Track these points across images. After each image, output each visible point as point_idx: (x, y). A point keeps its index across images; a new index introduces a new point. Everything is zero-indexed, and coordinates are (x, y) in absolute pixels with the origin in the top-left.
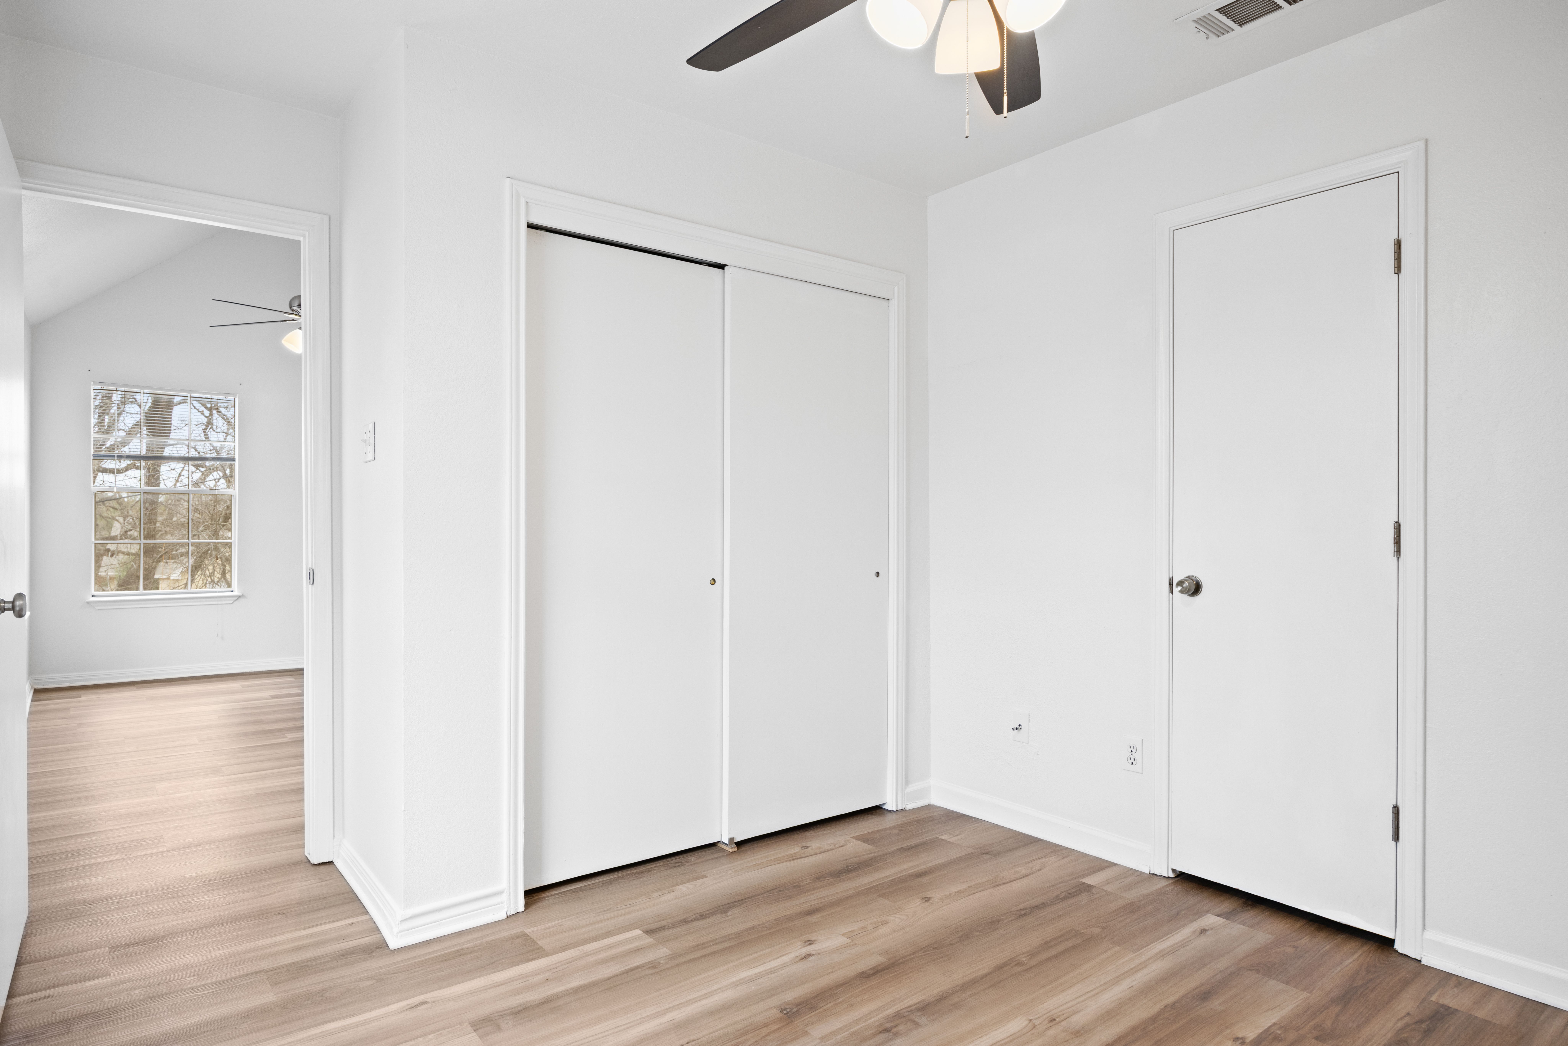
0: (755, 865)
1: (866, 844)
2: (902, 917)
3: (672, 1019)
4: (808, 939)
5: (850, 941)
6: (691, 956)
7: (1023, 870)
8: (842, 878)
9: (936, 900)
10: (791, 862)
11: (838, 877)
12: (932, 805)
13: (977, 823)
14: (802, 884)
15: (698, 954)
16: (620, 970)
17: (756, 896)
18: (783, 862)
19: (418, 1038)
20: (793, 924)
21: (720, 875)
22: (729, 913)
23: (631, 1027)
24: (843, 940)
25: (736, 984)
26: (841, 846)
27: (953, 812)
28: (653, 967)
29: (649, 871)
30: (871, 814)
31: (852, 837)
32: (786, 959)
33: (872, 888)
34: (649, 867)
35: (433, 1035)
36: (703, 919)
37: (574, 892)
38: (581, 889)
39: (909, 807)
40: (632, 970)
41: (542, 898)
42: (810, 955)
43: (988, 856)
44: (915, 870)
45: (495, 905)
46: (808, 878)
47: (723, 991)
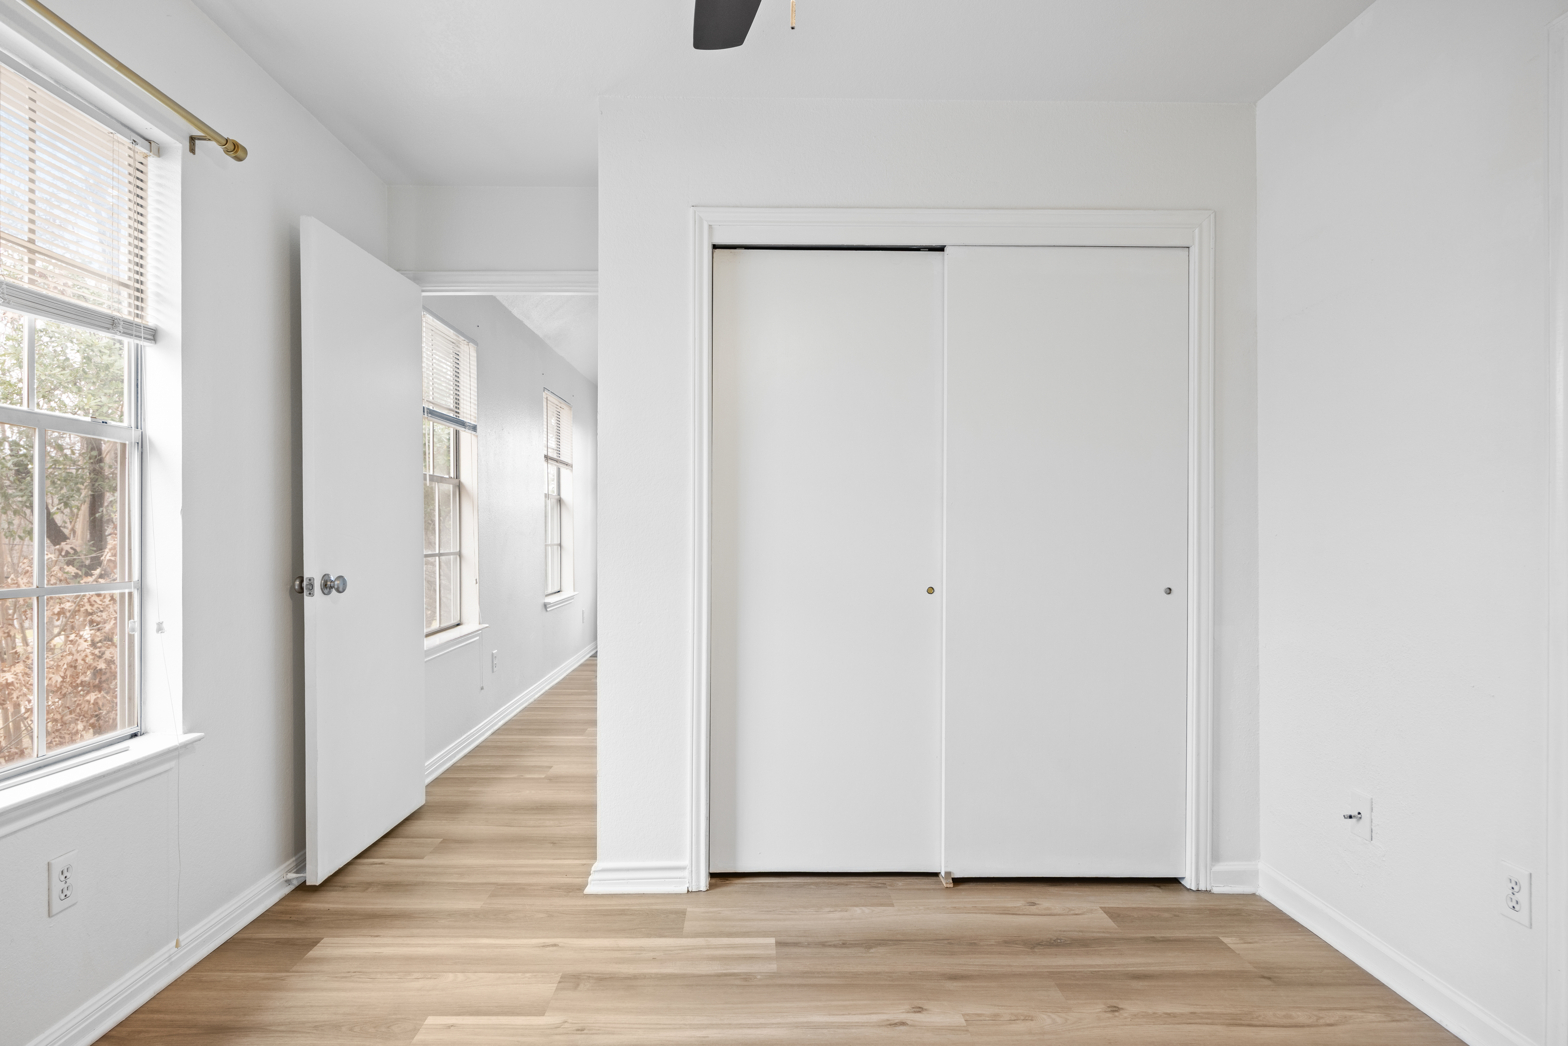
0: (955, 907)
1: (1110, 920)
2: (1059, 1020)
3: (706, 1036)
4: (919, 1006)
5: (965, 1025)
6: (789, 981)
7: (1301, 1017)
8: (1036, 950)
9: (1126, 1015)
10: (995, 916)
11: (1032, 948)
12: (1257, 896)
13: (1299, 935)
14: (981, 943)
15: (799, 981)
16: (716, 972)
17: (919, 940)
18: (989, 913)
19: (518, 972)
20: (924, 983)
21: (908, 908)
22: (872, 951)
23: (667, 1028)
24: (959, 1020)
25: (797, 1026)
26: (1076, 914)
27: (1280, 912)
28: (746, 979)
29: (847, 885)
30: (1159, 887)
31: (1101, 908)
32: (875, 1018)
33: (1059, 973)
34: (851, 881)
35: (531, 974)
36: (845, 947)
37: (763, 886)
38: (771, 885)
39: (1216, 890)
40: (726, 975)
41: (732, 883)
42: (903, 1024)
43: (1267, 982)
44: (1141, 969)
46: (994, 939)
47: (778, 1027)
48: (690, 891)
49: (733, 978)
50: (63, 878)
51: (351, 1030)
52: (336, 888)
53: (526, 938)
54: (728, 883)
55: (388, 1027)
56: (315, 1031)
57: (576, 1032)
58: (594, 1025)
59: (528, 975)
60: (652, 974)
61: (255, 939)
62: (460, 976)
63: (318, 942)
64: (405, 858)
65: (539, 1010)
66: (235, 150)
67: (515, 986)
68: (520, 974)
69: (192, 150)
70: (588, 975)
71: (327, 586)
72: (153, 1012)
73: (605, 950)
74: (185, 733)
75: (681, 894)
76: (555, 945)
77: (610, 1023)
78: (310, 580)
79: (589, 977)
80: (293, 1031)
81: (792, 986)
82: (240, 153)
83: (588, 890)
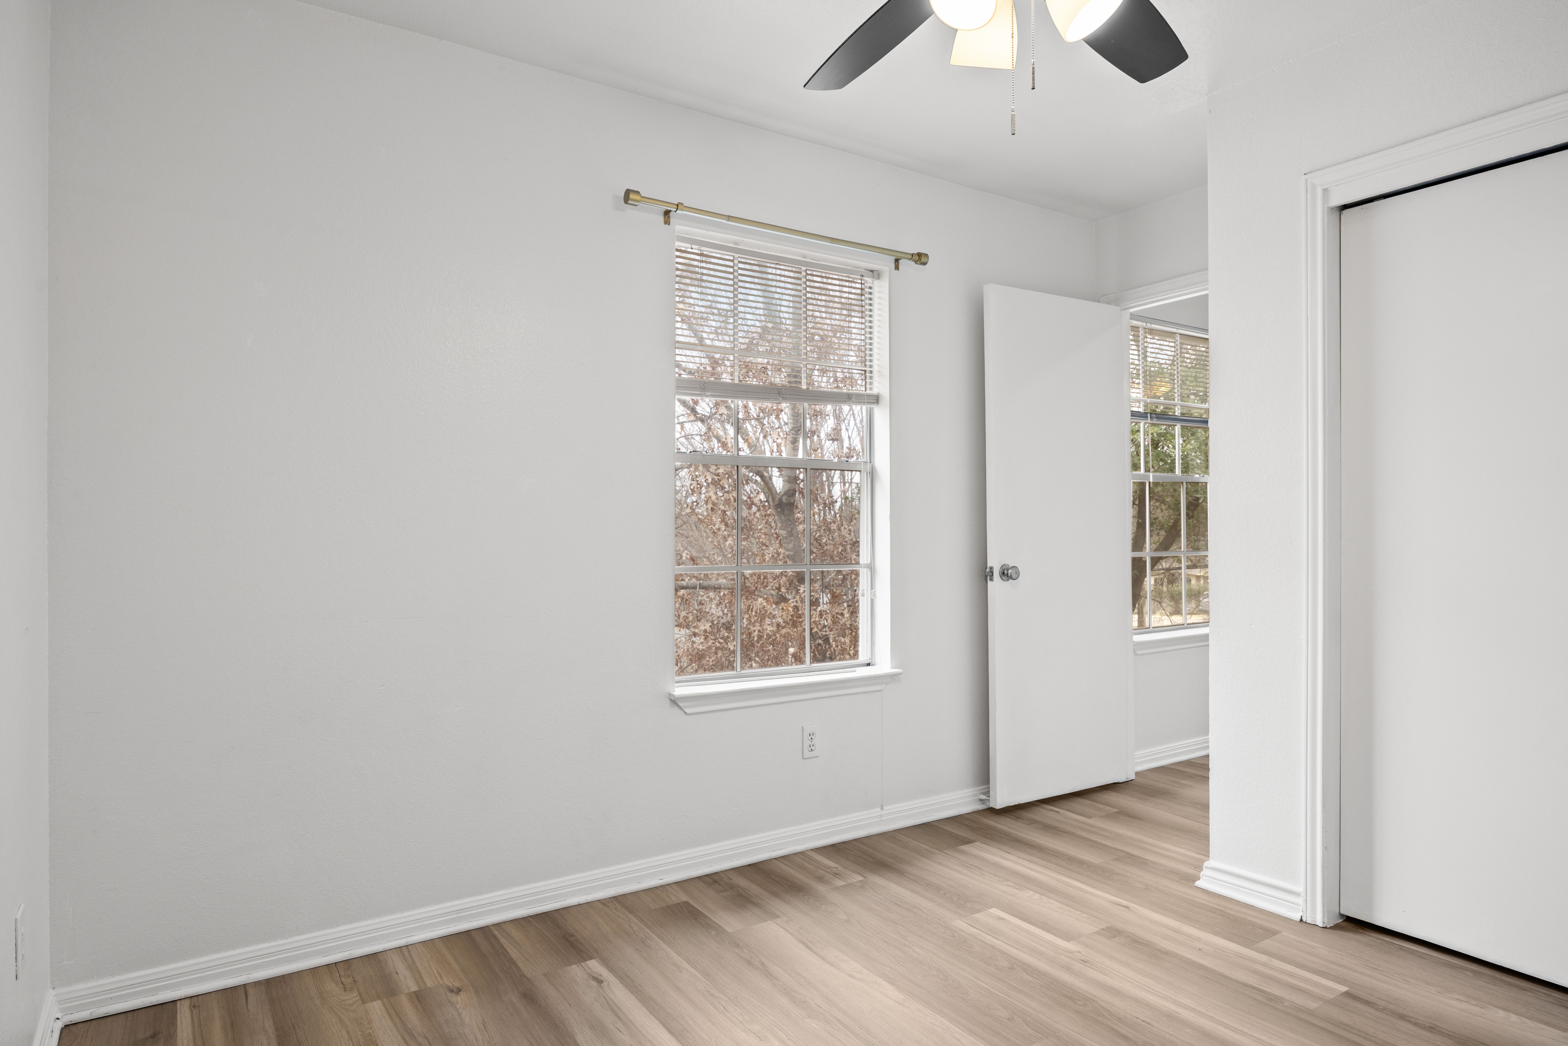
45: (1291, 903)
48: (1304, 920)
49: (1259, 993)
50: (810, 738)
51: (945, 894)
52: (1012, 817)
53: (1110, 894)
54: (1360, 932)
55: (965, 902)
56: (925, 886)
57: (1079, 961)
58: (1098, 964)
59: (1084, 915)
60: (1185, 957)
61: (941, 828)
62: (1037, 896)
63: (972, 843)
64: (1078, 814)
65: (1068, 936)
66: (920, 258)
67: (1068, 917)
68: (1078, 912)
69: (897, 268)
70: (1130, 935)
71: (1006, 574)
72: (864, 844)
73: (1164, 927)
74: (892, 668)
75: (1292, 920)
76: (1127, 907)
77: (1111, 968)
78: (991, 568)
79: (1129, 936)
80: (915, 881)
81: (1314, 1025)
82: (923, 259)
83: (1198, 883)
